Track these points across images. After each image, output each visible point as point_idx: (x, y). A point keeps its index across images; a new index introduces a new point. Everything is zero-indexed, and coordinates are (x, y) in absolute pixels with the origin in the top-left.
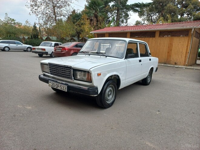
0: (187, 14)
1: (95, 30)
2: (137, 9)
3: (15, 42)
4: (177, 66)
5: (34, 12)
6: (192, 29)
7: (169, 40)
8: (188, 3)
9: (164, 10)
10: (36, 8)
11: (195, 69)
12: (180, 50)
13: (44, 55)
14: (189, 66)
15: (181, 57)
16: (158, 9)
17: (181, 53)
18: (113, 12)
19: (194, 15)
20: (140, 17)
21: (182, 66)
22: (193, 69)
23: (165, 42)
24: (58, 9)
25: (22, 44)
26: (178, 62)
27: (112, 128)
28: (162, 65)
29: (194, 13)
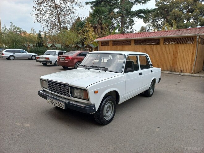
0: (193, 19)
1: (100, 37)
2: (142, 15)
3: (19, 50)
4: (183, 74)
5: (38, 21)
6: (197, 36)
7: (173, 47)
8: (194, 8)
9: (169, 15)
10: (41, 16)
11: (202, 77)
12: (186, 57)
13: (48, 64)
14: (195, 74)
15: (187, 64)
16: (163, 15)
17: (187, 61)
18: (118, 19)
19: (201, 20)
20: (145, 23)
21: (188, 74)
22: (200, 77)
23: (170, 50)
24: (63, 17)
25: (27, 52)
26: (184, 70)
27: (108, 149)
28: (168, 72)
29: (200, 18)
